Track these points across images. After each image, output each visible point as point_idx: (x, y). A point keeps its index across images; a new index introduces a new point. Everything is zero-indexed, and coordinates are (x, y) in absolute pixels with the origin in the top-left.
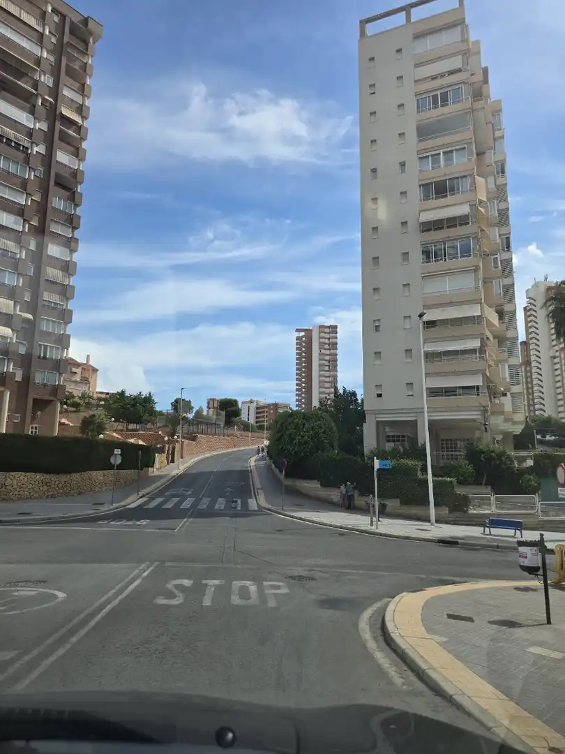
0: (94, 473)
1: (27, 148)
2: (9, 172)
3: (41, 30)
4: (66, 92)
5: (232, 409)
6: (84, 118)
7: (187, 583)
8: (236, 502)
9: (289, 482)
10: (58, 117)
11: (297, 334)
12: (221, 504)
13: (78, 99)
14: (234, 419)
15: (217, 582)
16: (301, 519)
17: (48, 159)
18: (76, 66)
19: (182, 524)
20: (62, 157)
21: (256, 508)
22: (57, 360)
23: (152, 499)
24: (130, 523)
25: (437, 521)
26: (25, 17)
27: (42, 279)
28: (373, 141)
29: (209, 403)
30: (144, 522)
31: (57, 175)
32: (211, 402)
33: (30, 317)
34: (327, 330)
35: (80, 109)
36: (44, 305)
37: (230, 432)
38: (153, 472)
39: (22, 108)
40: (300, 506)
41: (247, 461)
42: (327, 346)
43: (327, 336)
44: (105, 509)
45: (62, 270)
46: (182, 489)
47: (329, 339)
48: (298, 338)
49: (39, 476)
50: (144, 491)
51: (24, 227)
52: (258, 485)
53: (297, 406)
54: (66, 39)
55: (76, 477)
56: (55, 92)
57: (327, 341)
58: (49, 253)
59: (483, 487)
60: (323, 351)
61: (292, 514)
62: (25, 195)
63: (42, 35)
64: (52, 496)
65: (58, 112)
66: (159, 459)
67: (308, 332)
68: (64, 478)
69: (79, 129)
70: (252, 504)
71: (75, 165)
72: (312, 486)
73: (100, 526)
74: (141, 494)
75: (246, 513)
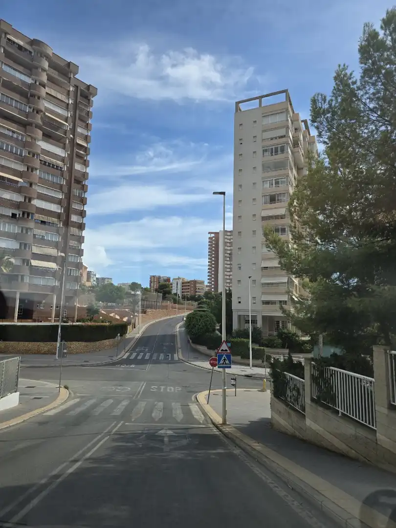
0: (105, 341)
1: (62, 168)
2: (54, 182)
3: (67, 101)
4: (79, 130)
5: (167, 289)
6: (87, 143)
7: (156, 387)
8: (168, 356)
9: (193, 345)
10: (75, 145)
11: (209, 236)
12: (162, 356)
13: (85, 132)
14: (167, 295)
15: (164, 387)
16: (195, 365)
17: (71, 169)
18: (84, 114)
19: (149, 367)
20: (78, 167)
21: (177, 359)
22: (76, 276)
23: (131, 354)
24: (128, 366)
25: (253, 366)
26: (59, 96)
27: (69, 234)
28: (240, 170)
29: (151, 278)
30: (133, 366)
31: (75, 176)
32: (153, 278)
33: (63, 255)
34: (229, 234)
35: (86, 138)
36: (70, 248)
37: (165, 303)
38: (128, 336)
39: (59, 147)
40: (196, 359)
41: (174, 327)
42: (228, 245)
43: (229, 237)
44: (115, 359)
45: (78, 228)
46: (143, 347)
47: (230, 239)
48: (210, 238)
49: (84, 344)
50: (127, 349)
51: (61, 210)
52: (179, 345)
53: (209, 283)
54: (78, 100)
55: (98, 343)
56: (73, 131)
57: (228, 241)
58: (72, 220)
59: (286, 349)
60: (226, 248)
61: (192, 363)
62: (61, 194)
63: (68, 104)
64: (89, 352)
65: (75, 142)
66: (129, 328)
67: (217, 234)
68: (92, 344)
69: (86, 149)
70: (176, 357)
71: (84, 170)
72: (203, 349)
73: (117, 367)
74: (126, 350)
75: (173, 362)
